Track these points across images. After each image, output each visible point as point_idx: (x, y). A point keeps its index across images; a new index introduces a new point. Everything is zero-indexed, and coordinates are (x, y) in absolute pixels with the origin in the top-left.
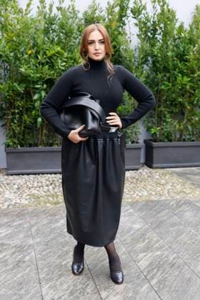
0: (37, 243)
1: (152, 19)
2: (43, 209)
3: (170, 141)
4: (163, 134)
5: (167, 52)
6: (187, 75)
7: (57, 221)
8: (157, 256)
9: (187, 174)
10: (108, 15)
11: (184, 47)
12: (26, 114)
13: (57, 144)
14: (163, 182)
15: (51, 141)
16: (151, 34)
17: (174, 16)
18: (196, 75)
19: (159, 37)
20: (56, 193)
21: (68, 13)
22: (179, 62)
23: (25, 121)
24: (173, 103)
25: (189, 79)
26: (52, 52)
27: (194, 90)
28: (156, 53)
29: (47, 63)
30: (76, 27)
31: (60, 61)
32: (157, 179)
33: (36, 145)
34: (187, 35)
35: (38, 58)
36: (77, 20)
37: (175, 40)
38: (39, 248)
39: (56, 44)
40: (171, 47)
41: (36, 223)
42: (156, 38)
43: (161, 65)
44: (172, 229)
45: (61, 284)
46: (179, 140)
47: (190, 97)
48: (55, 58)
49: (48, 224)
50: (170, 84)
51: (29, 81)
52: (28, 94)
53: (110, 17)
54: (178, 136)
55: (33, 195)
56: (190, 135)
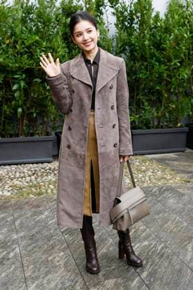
0: (21, 237)
1: (129, 9)
2: (26, 200)
3: (149, 128)
4: (142, 122)
5: (144, 41)
6: (163, 64)
7: (41, 213)
8: (145, 246)
9: (166, 159)
10: (86, 4)
11: (160, 36)
12: (6, 104)
13: (38, 134)
14: (144, 168)
15: (31, 131)
16: (129, 23)
17: (150, 5)
18: (172, 64)
19: (136, 26)
20: (38, 183)
21: (46, 3)
22: (156, 51)
23: (5, 111)
24: (151, 91)
25: (166, 67)
26: (30, 42)
27: (171, 79)
28: (133, 42)
29: (26, 52)
30: (54, 17)
31: (38, 51)
32: (138, 166)
33: (17, 135)
34: (163, 24)
35: (16, 48)
36: (54, 10)
37: (151, 29)
38: (23, 243)
39: (35, 34)
40: (148, 36)
41: (20, 216)
42: (133, 27)
43: (138, 54)
44: (157, 217)
45: (49, 282)
46: (157, 127)
47: (167, 85)
48: (34, 47)
49: (31, 216)
50: (148, 73)
51: (8, 71)
52: (7, 85)
53: (88, 6)
54: (156, 124)
55: (16, 186)
56: (167, 122)
